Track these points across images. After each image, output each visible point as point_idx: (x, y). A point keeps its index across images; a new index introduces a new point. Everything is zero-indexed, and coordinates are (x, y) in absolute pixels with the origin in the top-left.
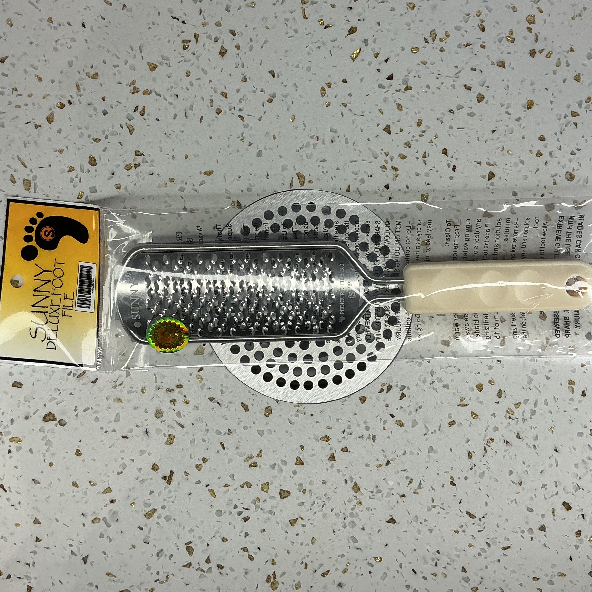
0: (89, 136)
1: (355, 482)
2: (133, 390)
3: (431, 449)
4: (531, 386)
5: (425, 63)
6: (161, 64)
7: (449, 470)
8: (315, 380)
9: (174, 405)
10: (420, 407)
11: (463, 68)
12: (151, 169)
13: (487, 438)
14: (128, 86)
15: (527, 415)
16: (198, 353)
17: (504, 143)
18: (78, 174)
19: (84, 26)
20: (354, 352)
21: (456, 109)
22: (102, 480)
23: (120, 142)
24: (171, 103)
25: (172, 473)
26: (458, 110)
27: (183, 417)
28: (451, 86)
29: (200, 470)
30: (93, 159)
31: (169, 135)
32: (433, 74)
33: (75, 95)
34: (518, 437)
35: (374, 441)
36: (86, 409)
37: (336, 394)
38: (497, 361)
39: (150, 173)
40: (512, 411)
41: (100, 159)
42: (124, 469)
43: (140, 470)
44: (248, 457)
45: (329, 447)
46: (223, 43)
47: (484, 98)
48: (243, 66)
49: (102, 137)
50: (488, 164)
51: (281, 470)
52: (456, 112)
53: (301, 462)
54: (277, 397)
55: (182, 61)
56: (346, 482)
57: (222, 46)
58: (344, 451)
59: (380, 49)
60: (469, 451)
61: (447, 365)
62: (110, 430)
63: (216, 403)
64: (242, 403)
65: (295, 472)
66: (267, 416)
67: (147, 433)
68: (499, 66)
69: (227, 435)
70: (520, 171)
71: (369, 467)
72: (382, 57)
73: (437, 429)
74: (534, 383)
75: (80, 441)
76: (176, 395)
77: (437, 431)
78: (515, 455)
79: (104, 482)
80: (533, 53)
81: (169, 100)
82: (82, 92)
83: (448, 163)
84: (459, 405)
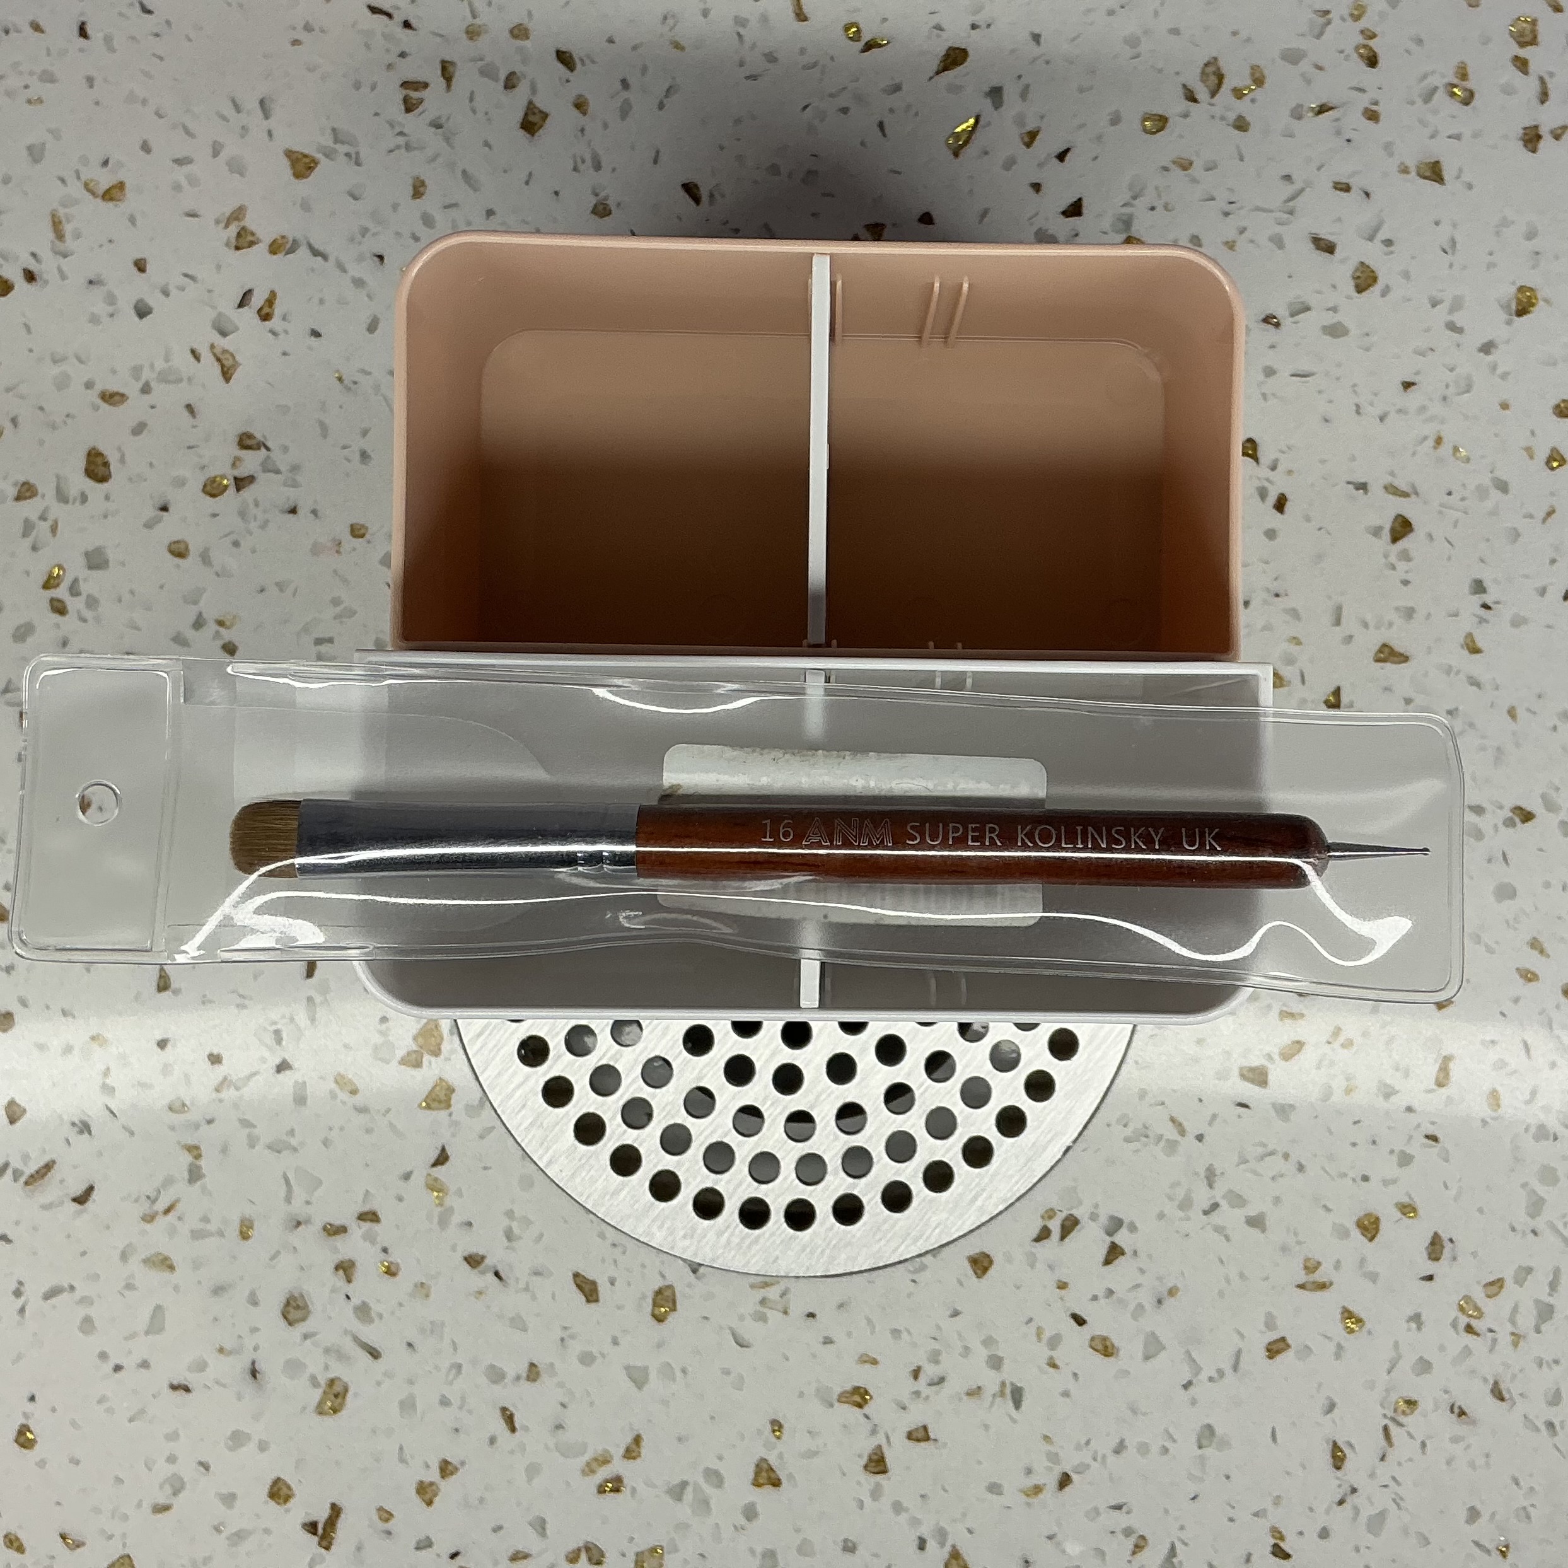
0: (89, 385)
1: (954, 1546)
2: (212, 1227)
3: (1207, 1433)
4: (1540, 1223)
5: (1185, 165)
6: (329, 154)
7: (1267, 1504)
8: (822, 1198)
9: (349, 1281)
10: (1172, 1292)
11: (1308, 184)
12: (291, 495)
13: (1394, 1397)
14: (223, 225)
15: (1527, 1320)
16: (433, 1105)
17: (1443, 421)
18: (46, 510)
19: (83, 32)
20: (955, 1104)
21: (1287, 313)
22: (103, 1531)
23: (189, 408)
24: (359, 283)
25: (336, 1511)
26: (1292, 315)
27: (377, 1320)
28: (1271, 239)
29: (429, 1503)
30: (99, 460)
31: (352, 385)
32: (1213, 199)
33: (45, 253)
34: (1498, 1394)
35: (1017, 1404)
36: (51, 1294)
37: (893, 1245)
38: (1427, 1137)
39: (287, 507)
40: (1477, 1308)
41: (122, 460)
42: (176, 1493)
43: (229, 1499)
44: (596, 1459)
45: (867, 1426)
46: (534, 90)
47: (1375, 279)
48: (598, 166)
49: (132, 389)
50: (1392, 490)
51: (704, 1504)
52: (1287, 322)
53: (773, 1476)
54: (695, 1254)
55: (398, 147)
56: (922, 1545)
57: (530, 103)
58: (918, 1440)
59: (1042, 117)
60: (1335, 1444)
61: (1260, 1150)
62: (129, 1362)
63: (491, 1277)
64: (576, 1275)
65: (750, 1513)
66: (660, 1319)
67: (254, 1373)
68: (1425, 178)
69: (523, 1382)
70: (1494, 513)
71: (1000, 1494)
72: (1047, 145)
73: (1227, 1367)
74: (1549, 1214)
75: (32, 1398)
76: (354, 1245)
77: (1229, 1371)
78: (1487, 1456)
79: (110, 1537)
80: (1532, 139)
81: (355, 270)
82: (70, 243)
83: (1257, 484)
84: (1302, 1286)
